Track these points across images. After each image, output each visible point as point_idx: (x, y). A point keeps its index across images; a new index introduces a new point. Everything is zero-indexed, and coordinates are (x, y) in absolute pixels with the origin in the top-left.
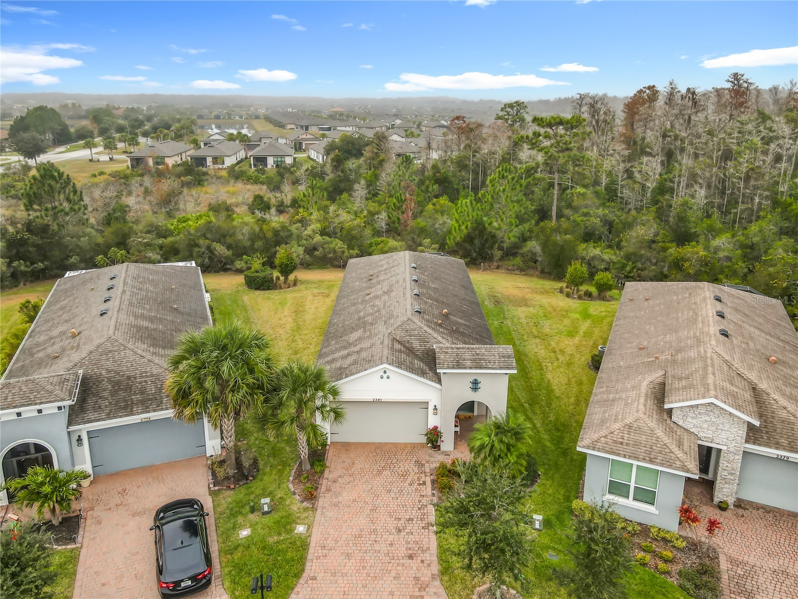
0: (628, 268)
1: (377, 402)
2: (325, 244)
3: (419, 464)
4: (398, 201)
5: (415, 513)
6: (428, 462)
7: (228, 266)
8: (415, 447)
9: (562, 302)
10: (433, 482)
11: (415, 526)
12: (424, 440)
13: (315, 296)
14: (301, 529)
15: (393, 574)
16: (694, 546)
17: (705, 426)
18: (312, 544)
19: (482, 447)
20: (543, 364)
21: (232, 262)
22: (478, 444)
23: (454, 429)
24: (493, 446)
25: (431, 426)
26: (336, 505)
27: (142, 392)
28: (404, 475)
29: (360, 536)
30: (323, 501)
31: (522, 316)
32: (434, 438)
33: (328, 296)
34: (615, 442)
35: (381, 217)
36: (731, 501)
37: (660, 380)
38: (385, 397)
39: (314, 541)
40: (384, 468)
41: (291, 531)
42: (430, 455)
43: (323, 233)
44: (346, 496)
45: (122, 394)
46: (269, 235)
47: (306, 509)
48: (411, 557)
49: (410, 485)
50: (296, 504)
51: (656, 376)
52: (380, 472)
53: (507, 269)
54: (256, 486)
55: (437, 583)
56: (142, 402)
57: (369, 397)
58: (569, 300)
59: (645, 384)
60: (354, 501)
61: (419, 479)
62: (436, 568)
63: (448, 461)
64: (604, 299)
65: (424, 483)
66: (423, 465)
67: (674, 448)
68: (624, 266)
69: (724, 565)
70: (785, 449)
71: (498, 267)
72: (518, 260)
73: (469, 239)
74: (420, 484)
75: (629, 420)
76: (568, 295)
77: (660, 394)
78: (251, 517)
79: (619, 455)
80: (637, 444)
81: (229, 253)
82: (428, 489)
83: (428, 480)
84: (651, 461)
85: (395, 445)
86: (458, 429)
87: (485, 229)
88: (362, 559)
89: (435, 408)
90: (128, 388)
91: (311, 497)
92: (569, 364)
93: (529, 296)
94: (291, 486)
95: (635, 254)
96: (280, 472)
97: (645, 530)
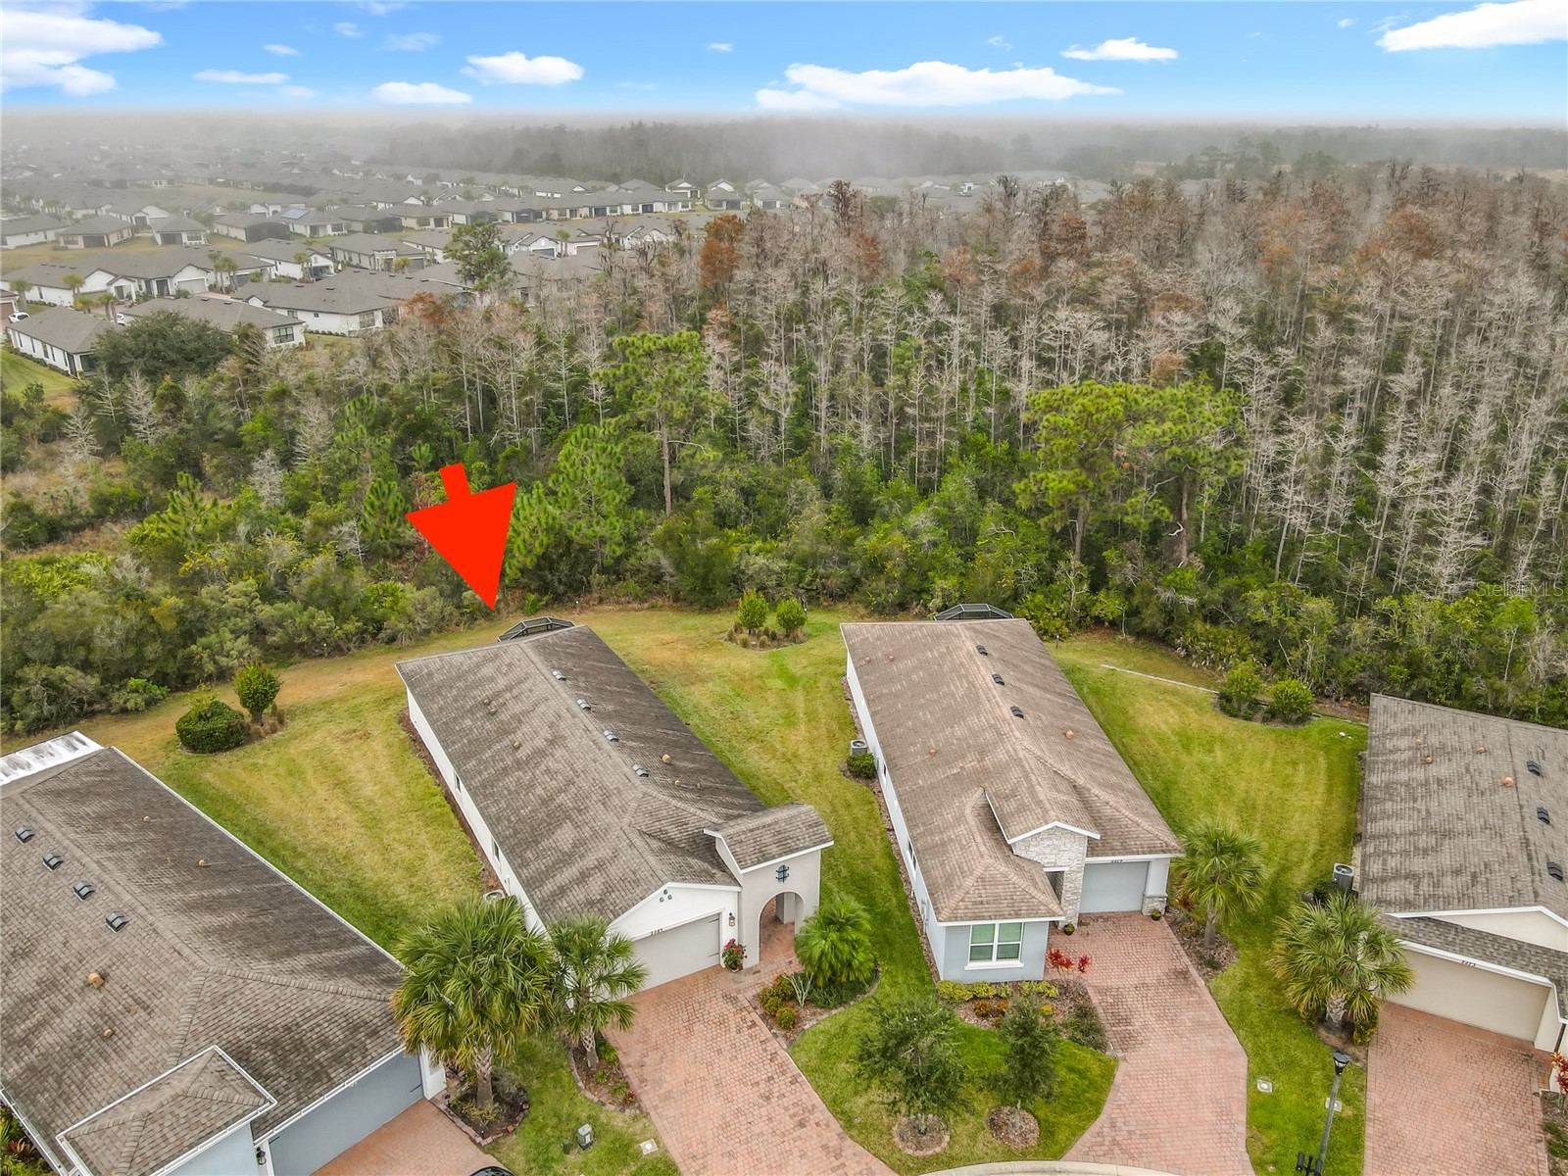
0: (808, 579)
1: (659, 933)
2: (282, 618)
3: (731, 999)
5: (770, 1069)
6: (739, 992)
7: (97, 707)
8: (708, 975)
9: (750, 661)
10: (763, 1017)
11: (781, 1085)
12: (723, 962)
13: (344, 740)
14: (648, 1147)
15: (796, 1152)
16: (1065, 989)
17: (1048, 851)
18: (678, 1160)
20: (786, 786)
21: (106, 695)
23: (759, 935)
25: (725, 941)
26: (668, 1097)
27: (325, 1044)
28: (722, 1022)
29: (728, 1125)
30: (648, 1099)
31: (706, 702)
32: (734, 957)
33: (367, 736)
34: (975, 903)
35: (345, 529)
36: (1074, 921)
37: (981, 802)
38: (665, 925)
39: (676, 1154)
40: (691, 1023)
41: (638, 1155)
42: (736, 982)
43: (267, 595)
44: (672, 1079)
45: (296, 1059)
47: (635, 1118)
48: (802, 1125)
49: (739, 1032)
50: (618, 1119)
52: (690, 1030)
53: (618, 603)
54: (538, 1112)
55: (849, 1141)
56: (337, 1059)
57: (646, 932)
58: (750, 653)
59: (968, 811)
60: (686, 1082)
61: (743, 1020)
62: (836, 1126)
63: (768, 980)
64: (795, 641)
65: (754, 1024)
66: (735, 998)
67: (1032, 890)
68: (801, 578)
69: (1095, 999)
71: (601, 601)
72: (632, 585)
73: (546, 562)
74: (750, 1027)
75: (979, 872)
76: (745, 644)
77: (993, 825)
78: (571, 1158)
79: (983, 918)
80: (997, 899)
81: (93, 681)
82: (762, 1028)
83: (755, 1016)
84: (1018, 916)
88: (750, 1152)
89: (732, 918)
90: (298, 1046)
91: (630, 1100)
92: (818, 777)
93: (691, 659)
94: (588, 1095)
96: (557, 1081)
97: (1016, 986)
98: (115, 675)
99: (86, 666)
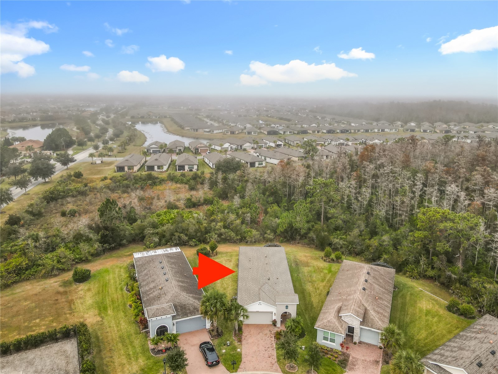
0: (350, 248)
1: (258, 312)
2: (226, 233)
3: (270, 331)
4: (255, 209)
5: (270, 346)
6: (273, 330)
7: (186, 244)
8: (268, 326)
9: (322, 264)
10: (274, 336)
11: (270, 349)
12: (272, 323)
13: (226, 261)
14: (239, 350)
15: (265, 361)
16: (344, 354)
17: (350, 321)
18: (243, 354)
19: (289, 327)
20: (311, 294)
21: (188, 242)
22: (287, 326)
23: (280, 320)
24: (292, 326)
25: (273, 319)
26: (247, 343)
27: (189, 310)
28: (266, 335)
29: (255, 352)
30: (244, 342)
31: (306, 272)
32: (274, 323)
33: (231, 261)
34: (324, 326)
35: (248, 215)
36: (357, 342)
37: (341, 306)
38: (260, 311)
39: (243, 353)
40: (260, 332)
41: (236, 351)
42: (273, 328)
43: (225, 227)
44: (250, 341)
45: (184, 310)
46: (203, 230)
47: (239, 345)
48: (269, 357)
49: (268, 337)
50: (236, 343)
51: (339, 304)
52: (259, 334)
53: (302, 244)
54: (223, 338)
55: (277, 363)
56: (190, 313)
57: (255, 311)
58: (325, 263)
59: (336, 307)
60: (252, 342)
61: (270, 336)
62: (276, 360)
63: (279, 330)
64: (338, 262)
65: (272, 337)
66: (271, 331)
67: (339, 327)
68: (348, 246)
69: (351, 358)
70: (370, 327)
71: (298, 243)
72: (306, 241)
73: (286, 231)
75: (329, 319)
76: (325, 261)
77: (339, 311)
78: (224, 347)
79: (325, 329)
80: (330, 326)
81: (187, 238)
82: (273, 339)
83: (273, 336)
84: (333, 331)
85: (263, 325)
86: (282, 320)
87: (293, 227)
88: (257, 358)
89: (275, 314)
90: (185, 308)
91: (240, 341)
92: (320, 294)
93: (309, 261)
94: (234, 338)
95: (352, 241)
96: (230, 333)
97: (332, 349)
98: (191, 238)
99: (186, 235)
